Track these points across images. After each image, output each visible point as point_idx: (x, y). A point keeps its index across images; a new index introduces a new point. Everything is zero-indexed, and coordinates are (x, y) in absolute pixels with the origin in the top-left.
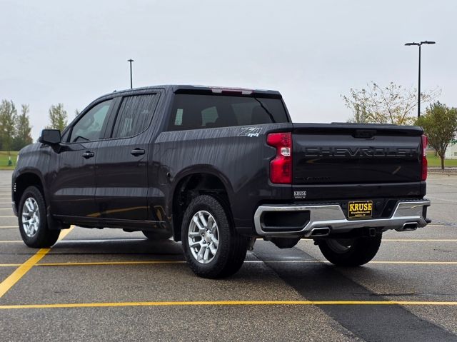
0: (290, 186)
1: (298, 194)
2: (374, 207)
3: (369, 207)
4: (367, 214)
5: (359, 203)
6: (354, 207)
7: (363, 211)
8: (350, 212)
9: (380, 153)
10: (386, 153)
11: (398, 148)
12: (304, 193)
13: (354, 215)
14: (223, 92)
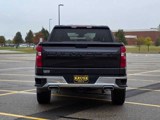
0: (41, 68)
1: (45, 71)
2: (89, 78)
3: (86, 78)
4: (85, 81)
5: (80, 76)
6: (77, 78)
7: (83, 80)
8: (75, 80)
9: (91, 55)
10: (94, 55)
11: (102, 53)
12: (49, 71)
13: (77, 81)
14: (77, 27)
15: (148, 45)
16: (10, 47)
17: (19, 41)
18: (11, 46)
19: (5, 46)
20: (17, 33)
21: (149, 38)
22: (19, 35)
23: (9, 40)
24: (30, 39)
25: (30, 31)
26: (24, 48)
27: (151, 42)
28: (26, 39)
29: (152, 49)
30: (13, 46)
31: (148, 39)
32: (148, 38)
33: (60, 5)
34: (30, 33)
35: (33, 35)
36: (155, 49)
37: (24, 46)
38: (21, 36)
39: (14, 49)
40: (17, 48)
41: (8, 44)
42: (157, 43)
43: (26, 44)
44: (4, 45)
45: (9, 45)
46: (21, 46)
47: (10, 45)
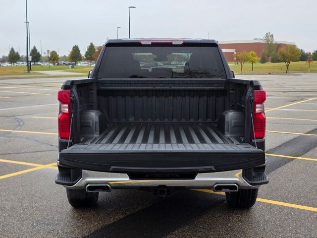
14: (152, 43)
15: (253, 62)
16: (64, 66)
17: (76, 58)
18: (66, 65)
19: (58, 64)
20: (74, 47)
21: (254, 53)
22: (76, 50)
23: (65, 56)
24: (91, 56)
25: (91, 44)
26: (83, 68)
27: (256, 58)
28: (86, 55)
29: (256, 68)
30: (69, 64)
31: (252, 54)
32: (251, 52)
33: (131, 7)
34: (91, 47)
35: (95, 49)
36: (261, 68)
37: (84, 65)
38: (79, 51)
39: (69, 68)
40: (73, 67)
41: (63, 62)
42: (264, 59)
43: (86, 62)
44: (56, 64)
45: (64, 64)
46: (79, 64)
47: (66, 63)
